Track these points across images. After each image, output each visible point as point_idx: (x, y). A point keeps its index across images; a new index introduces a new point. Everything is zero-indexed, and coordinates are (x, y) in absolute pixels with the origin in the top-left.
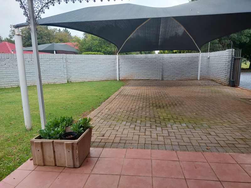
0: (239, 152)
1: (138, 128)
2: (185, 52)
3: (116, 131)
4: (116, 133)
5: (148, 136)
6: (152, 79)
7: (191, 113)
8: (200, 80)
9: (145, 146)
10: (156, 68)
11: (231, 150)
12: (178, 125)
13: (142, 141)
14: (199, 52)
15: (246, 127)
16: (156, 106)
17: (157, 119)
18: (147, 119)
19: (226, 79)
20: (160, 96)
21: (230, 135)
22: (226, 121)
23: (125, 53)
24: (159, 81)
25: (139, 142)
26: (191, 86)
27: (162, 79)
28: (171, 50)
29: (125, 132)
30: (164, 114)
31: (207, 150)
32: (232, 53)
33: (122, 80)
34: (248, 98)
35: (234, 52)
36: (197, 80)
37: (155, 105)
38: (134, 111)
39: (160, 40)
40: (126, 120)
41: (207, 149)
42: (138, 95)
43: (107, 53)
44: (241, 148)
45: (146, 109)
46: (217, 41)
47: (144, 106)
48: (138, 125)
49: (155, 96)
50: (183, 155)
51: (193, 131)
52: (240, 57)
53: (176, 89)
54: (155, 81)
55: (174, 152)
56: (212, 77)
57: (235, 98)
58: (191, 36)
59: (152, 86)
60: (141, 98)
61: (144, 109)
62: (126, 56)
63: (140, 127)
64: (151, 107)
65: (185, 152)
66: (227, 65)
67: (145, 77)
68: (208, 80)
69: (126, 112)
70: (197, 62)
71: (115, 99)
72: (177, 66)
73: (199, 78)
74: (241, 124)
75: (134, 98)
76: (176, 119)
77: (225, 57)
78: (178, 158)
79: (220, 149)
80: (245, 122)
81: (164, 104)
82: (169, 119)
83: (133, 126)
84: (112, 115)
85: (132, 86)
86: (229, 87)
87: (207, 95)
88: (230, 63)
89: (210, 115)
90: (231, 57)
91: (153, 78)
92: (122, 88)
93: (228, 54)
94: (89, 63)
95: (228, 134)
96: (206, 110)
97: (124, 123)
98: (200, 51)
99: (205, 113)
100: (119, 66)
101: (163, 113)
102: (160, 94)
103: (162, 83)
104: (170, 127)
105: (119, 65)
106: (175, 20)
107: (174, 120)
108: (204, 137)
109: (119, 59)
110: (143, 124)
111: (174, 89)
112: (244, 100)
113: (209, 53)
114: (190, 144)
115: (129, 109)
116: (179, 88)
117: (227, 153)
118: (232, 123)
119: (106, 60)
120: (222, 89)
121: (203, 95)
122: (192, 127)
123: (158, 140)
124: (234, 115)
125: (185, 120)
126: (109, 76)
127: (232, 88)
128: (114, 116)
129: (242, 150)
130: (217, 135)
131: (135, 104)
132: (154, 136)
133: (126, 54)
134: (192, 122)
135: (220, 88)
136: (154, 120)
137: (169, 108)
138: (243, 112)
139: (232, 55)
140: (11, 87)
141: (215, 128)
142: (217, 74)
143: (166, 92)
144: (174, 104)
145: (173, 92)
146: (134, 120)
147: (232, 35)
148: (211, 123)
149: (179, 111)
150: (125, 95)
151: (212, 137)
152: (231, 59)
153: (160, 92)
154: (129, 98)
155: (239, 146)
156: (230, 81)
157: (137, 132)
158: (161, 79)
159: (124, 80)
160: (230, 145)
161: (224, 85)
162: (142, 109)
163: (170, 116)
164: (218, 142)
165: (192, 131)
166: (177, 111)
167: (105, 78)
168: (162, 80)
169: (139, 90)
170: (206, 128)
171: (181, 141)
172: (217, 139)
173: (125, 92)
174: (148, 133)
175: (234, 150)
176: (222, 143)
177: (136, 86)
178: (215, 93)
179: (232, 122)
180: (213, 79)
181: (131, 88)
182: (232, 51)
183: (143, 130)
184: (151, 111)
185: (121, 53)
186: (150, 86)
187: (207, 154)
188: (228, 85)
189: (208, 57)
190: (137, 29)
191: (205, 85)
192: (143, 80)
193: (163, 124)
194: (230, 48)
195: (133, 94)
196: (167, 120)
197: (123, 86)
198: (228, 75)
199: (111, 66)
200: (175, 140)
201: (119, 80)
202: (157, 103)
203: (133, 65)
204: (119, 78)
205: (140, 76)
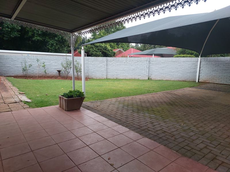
33: (202, 82)
62: (209, 59)
94: (169, 65)
105: (200, 67)
109: (201, 62)
126: (188, 77)
140: (113, 78)
159: (204, 82)
167: (183, 79)
197: (191, 87)
199: (192, 68)
201: (198, 82)
203: (216, 68)
204: (199, 80)
205: (223, 80)
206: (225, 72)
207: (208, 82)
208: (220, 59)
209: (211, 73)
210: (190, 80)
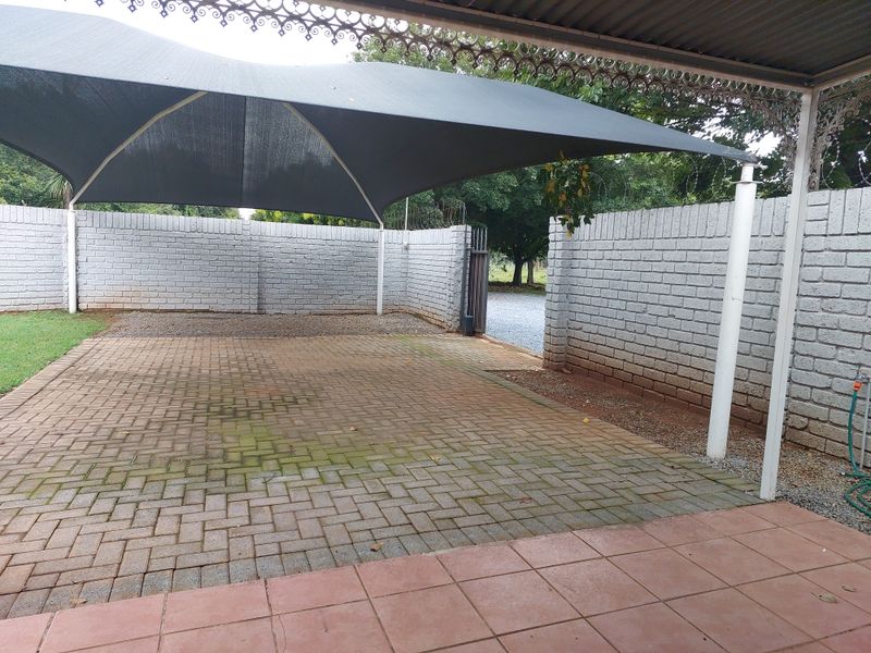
0: (463, 544)
1: (124, 511)
2: (340, 222)
3: (17, 537)
4: (15, 548)
5: (163, 538)
6: (220, 308)
7: (341, 428)
8: (384, 314)
9: (145, 582)
10: (235, 269)
11: (443, 542)
12: (290, 478)
13: (135, 562)
14: (378, 227)
15: (489, 457)
16: (221, 413)
17: (217, 463)
18: (174, 467)
19: (451, 312)
20: (242, 374)
21: (447, 489)
22: (440, 444)
23: (108, 206)
24: (249, 316)
25: (119, 569)
26: (352, 334)
27: (258, 309)
28: (296, 212)
29: (64, 536)
30: (248, 442)
31: (373, 553)
32: (465, 238)
33: (94, 311)
34: (504, 368)
35: (469, 235)
36: (376, 314)
37: (217, 409)
38: (124, 440)
39: (245, 172)
40: (75, 485)
41: (373, 550)
42: (153, 373)
43: (22, 197)
44: (471, 529)
45: (177, 429)
46: (428, 196)
47: (170, 414)
48: (129, 499)
49: (225, 371)
50: (290, 590)
51: (339, 491)
52: (485, 251)
53: (304, 344)
54: (235, 316)
55: (259, 586)
56: (416, 307)
57: (471, 370)
58: (351, 171)
59: (218, 335)
60: (162, 382)
61: (168, 428)
63: (138, 503)
64: (198, 419)
65: (299, 576)
66: (454, 270)
67: (193, 301)
68: (407, 314)
69: (84, 445)
70: (374, 257)
71: (44, 393)
72: (310, 266)
73: (379, 309)
74: (479, 450)
75: (135, 386)
76: (283, 457)
77: (449, 247)
78: (270, 605)
79: (412, 544)
80: (490, 444)
81: (254, 404)
82: (261, 459)
83: (105, 505)
84: (11, 468)
85: (135, 335)
86: (461, 338)
87: (398, 363)
88: (462, 265)
89: (398, 428)
90: (462, 247)
91: (227, 305)
92: (88, 343)
93: (454, 240)
95: (441, 489)
96: (388, 413)
97: (65, 496)
98: (381, 223)
99: (383, 422)
100: (77, 255)
101: (241, 438)
102: (243, 364)
103: (258, 322)
104: (262, 487)
105: (77, 251)
106: (295, 113)
107: (277, 459)
108: (369, 510)
109: (77, 228)
110: (155, 488)
111: (298, 345)
112: (494, 376)
113: (406, 232)
114: (320, 542)
115: (104, 432)
116: (315, 342)
117: (431, 554)
118: (455, 451)
119: (13, 226)
120: (440, 343)
121: (387, 363)
122: (337, 479)
123: (202, 547)
124: (463, 423)
125: (319, 454)
126: (28, 294)
127: (469, 338)
128: (22, 470)
129: (471, 536)
130: (410, 496)
131: (134, 409)
132: (192, 532)
133: (116, 209)
134: (339, 459)
135: (436, 339)
136: (202, 470)
137: (271, 418)
138: (488, 411)
139: (466, 244)
141: (407, 472)
142: (429, 299)
143: (266, 354)
144: (290, 397)
145: (291, 357)
146: (117, 478)
147: (468, 184)
148: (397, 457)
149: (302, 422)
150: (95, 376)
151: (393, 504)
152: (462, 253)
153: (246, 359)
154: (113, 384)
155: (467, 521)
156: (462, 319)
157: (118, 529)
158: (254, 309)
159: (100, 310)
160: (443, 525)
161: (448, 332)
162: (160, 429)
163: (267, 445)
164: (408, 518)
165: (334, 494)
166: (294, 425)
168: (261, 312)
169: (163, 353)
170: (379, 475)
171: (290, 538)
172: (407, 509)
173: (98, 363)
174: (166, 525)
175: (451, 540)
176: (421, 521)
177: (151, 335)
178: (422, 354)
179: (456, 446)
180: (421, 312)
181: (127, 342)
182: (466, 232)
183: (146, 516)
184: (197, 434)
185: (87, 201)
186: (210, 334)
187: (372, 568)
188: (458, 332)
189: (405, 243)
190: (156, 119)
191: (397, 331)
192: (183, 311)
193: (235, 480)
194: (461, 224)
195: (134, 370)
196: (253, 462)
197: (95, 334)
198: (458, 302)
199: (41, 252)
200: (269, 538)
201: (78, 309)
202: (228, 400)
203: (142, 255)
204: (78, 303)
205: (172, 295)
206: (174, 267)
207: (120, 306)
208: (153, 220)
209: (127, 272)
210: (41, 307)
